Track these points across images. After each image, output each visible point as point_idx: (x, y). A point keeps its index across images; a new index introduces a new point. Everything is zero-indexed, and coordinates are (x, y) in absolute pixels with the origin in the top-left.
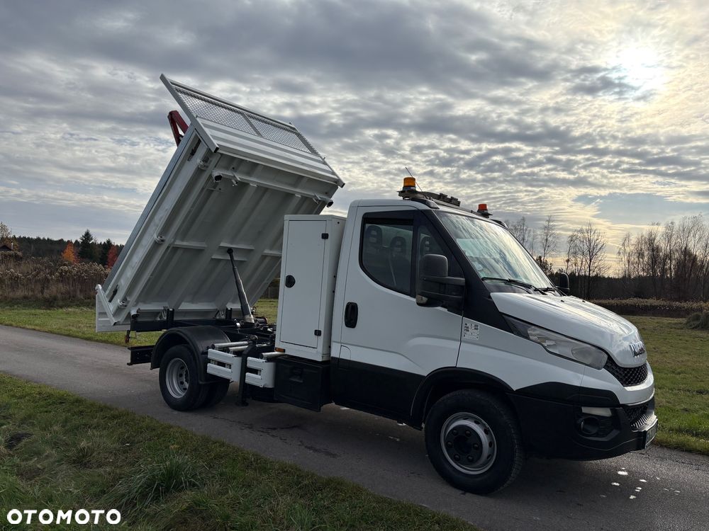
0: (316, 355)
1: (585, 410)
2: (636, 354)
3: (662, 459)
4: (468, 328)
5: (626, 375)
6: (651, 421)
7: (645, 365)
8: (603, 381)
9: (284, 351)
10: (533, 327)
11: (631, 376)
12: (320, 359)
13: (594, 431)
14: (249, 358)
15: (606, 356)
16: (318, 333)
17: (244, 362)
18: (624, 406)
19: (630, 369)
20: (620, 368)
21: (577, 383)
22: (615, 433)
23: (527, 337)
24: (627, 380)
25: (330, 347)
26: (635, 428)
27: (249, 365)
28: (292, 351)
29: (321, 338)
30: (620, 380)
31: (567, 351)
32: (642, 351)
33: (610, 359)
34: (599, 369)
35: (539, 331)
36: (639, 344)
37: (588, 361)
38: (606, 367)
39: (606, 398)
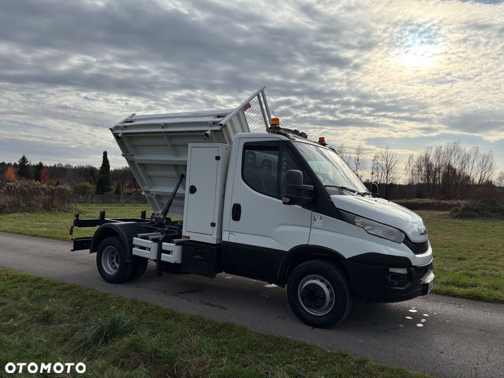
0: (212, 240)
1: (391, 270)
2: (422, 234)
3: (437, 301)
4: (315, 218)
5: (416, 247)
6: (430, 278)
7: (427, 241)
8: (402, 251)
9: (189, 237)
10: (358, 217)
11: (419, 248)
12: (214, 242)
13: (396, 283)
14: (164, 243)
15: (404, 235)
16: (213, 225)
17: (160, 246)
18: (415, 267)
19: (418, 243)
20: (412, 243)
21: (386, 253)
22: (409, 284)
23: (354, 224)
24: (416, 250)
25: (221, 234)
26: (421, 281)
27: (164, 248)
28: (194, 237)
29: (216, 228)
30: (412, 250)
31: (380, 233)
32: (425, 233)
33: (406, 236)
34: (400, 243)
35: (361, 220)
36: (423, 227)
37: (393, 238)
38: (404, 242)
39: (403, 262)
